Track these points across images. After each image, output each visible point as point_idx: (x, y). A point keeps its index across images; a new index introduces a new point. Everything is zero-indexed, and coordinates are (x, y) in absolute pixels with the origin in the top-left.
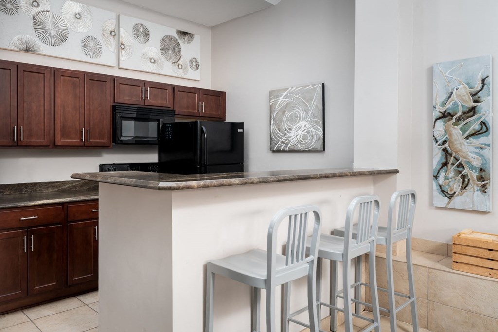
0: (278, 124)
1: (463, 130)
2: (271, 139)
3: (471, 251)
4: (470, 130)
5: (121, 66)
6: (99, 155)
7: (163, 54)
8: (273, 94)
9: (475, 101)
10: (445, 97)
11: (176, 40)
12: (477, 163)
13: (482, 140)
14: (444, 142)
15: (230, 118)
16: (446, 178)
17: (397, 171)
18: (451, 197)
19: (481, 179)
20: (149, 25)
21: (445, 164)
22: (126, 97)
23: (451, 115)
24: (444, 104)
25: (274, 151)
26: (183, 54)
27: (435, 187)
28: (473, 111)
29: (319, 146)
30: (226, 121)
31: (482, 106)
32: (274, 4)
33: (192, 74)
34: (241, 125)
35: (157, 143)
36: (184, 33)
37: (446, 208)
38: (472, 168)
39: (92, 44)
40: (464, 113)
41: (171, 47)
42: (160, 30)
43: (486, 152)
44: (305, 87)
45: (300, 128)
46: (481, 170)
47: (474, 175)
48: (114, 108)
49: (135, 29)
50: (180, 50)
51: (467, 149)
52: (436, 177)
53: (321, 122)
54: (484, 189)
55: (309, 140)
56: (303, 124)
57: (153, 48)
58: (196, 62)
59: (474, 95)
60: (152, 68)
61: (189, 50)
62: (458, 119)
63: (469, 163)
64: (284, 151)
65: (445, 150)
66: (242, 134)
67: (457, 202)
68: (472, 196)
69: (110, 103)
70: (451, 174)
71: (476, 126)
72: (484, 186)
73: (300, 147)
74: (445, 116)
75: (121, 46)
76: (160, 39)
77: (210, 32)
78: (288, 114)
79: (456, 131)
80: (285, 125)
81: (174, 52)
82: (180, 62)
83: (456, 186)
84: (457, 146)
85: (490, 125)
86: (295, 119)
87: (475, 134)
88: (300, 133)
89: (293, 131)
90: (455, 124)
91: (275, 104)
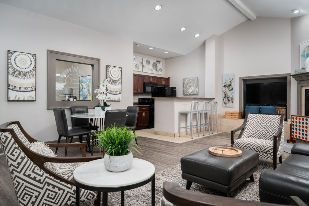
0: (186, 87)
1: (229, 89)
2: (184, 92)
3: (228, 114)
4: (230, 90)
5: (144, 72)
6: (138, 96)
7: (153, 68)
8: (184, 79)
9: (231, 83)
10: (225, 82)
11: (156, 64)
12: (231, 97)
13: (232, 91)
14: (225, 92)
15: (171, 86)
16: (225, 100)
17: (215, 99)
18: (226, 104)
19: (232, 100)
20: (150, 60)
21: (225, 97)
22: (146, 80)
23: (226, 86)
24: (225, 83)
25: (184, 95)
26: (158, 67)
27: (223, 102)
28: (230, 85)
29: (197, 93)
30: (170, 87)
31: (232, 84)
32: (185, 55)
33: (160, 73)
34: (175, 88)
35: (151, 92)
36: (158, 61)
37: (225, 107)
38: (230, 98)
39: (137, 66)
40: (229, 86)
41: (155, 66)
42: (152, 61)
43: (233, 94)
44: (193, 78)
45: (192, 89)
46: (232, 98)
47: (230, 99)
48: (144, 83)
49: (147, 61)
50: (157, 66)
51: (229, 93)
52: (223, 100)
53: (197, 87)
54: (232, 102)
55: (194, 92)
56: (193, 88)
57: (151, 66)
58: (161, 69)
59: (230, 82)
60: (150, 72)
61: (160, 66)
62: (228, 87)
63: (229, 96)
64: (187, 95)
65: (225, 94)
66: (175, 90)
67: (227, 105)
68: (230, 104)
69: (143, 82)
70: (226, 99)
71: (231, 89)
72: (232, 101)
73: (192, 94)
74: (225, 86)
75: (143, 66)
76: (152, 64)
77: (164, 60)
78: (188, 85)
79: (227, 90)
80: (188, 88)
81: (156, 67)
82: (157, 69)
83: (227, 102)
84: (227, 93)
85: (233, 88)
86: (190, 86)
87: (231, 90)
88: (192, 90)
89: (190, 90)
90: (227, 88)
91: (185, 82)
